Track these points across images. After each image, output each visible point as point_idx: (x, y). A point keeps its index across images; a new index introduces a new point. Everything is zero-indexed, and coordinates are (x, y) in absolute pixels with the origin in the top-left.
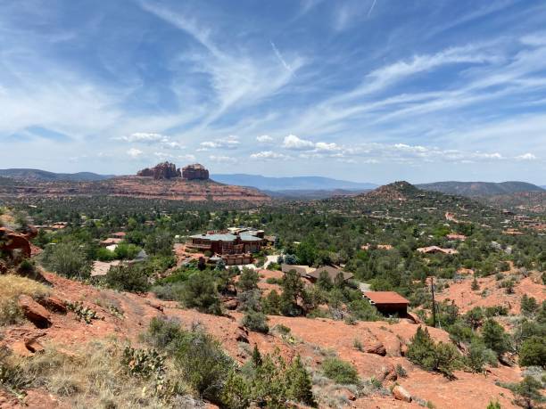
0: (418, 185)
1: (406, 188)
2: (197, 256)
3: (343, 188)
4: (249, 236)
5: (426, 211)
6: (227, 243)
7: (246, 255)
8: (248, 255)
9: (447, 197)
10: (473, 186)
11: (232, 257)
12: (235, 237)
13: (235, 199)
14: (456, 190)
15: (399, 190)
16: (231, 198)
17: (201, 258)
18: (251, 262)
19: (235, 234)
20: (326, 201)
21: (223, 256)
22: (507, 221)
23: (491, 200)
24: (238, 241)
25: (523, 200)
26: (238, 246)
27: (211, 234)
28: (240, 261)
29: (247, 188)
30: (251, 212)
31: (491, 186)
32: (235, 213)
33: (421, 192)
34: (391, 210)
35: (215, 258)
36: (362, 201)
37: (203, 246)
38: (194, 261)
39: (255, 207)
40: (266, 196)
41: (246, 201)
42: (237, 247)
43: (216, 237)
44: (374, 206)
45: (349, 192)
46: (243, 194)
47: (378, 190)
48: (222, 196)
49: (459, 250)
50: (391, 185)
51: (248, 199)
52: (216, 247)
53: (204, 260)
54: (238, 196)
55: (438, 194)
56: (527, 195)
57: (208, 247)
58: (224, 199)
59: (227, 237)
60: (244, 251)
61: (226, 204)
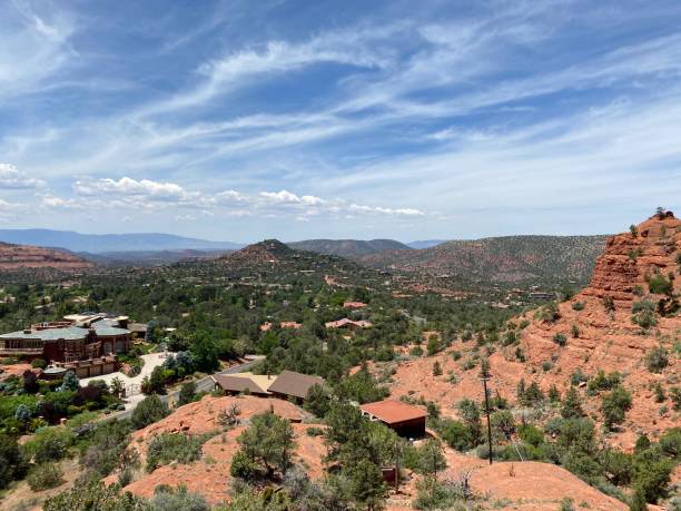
0: (291, 244)
1: (277, 248)
2: (19, 369)
3: (194, 247)
4: (107, 327)
5: (303, 274)
6: (74, 342)
7: (107, 358)
8: (111, 357)
9: (323, 257)
10: (344, 245)
11: (85, 364)
12: (86, 332)
13: (34, 266)
14: (326, 250)
15: (271, 250)
16: (27, 265)
17: (27, 373)
18: (117, 368)
19: (85, 326)
20: (177, 266)
21: (68, 365)
22: (387, 283)
23: (364, 259)
24: (92, 337)
25: (394, 259)
26: (93, 345)
27: (39, 329)
28: (98, 369)
29: (54, 250)
30: (67, 286)
31: (361, 244)
32: (40, 288)
33: (295, 252)
34: (264, 275)
35: (54, 369)
36: (225, 266)
37: (27, 351)
38: (13, 379)
39: (73, 278)
40: (84, 261)
41: (52, 269)
42: (91, 347)
43: (51, 334)
44: (241, 271)
45: (204, 253)
46: (47, 258)
47: (244, 250)
48: (12, 262)
49: (372, 323)
50: (260, 244)
51: (56, 265)
52: (54, 351)
53: (34, 374)
54: (39, 261)
55: (314, 254)
56: (397, 253)
57: (39, 351)
58: (15, 266)
59: (73, 334)
60: (102, 352)
61: (20, 274)
